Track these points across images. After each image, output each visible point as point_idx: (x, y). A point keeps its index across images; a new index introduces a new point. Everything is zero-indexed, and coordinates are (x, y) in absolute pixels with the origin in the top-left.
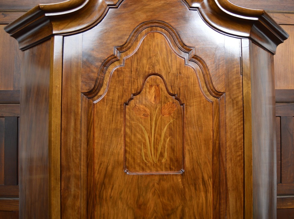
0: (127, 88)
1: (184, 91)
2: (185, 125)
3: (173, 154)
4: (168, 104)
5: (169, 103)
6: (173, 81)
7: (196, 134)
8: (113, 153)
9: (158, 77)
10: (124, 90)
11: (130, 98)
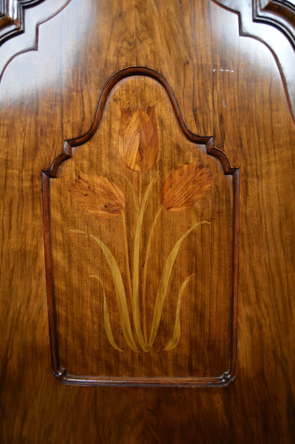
0: (48, 122)
1: (238, 127)
2: (238, 240)
3: (198, 327)
4: (185, 170)
5: (186, 166)
6: (201, 92)
7: (273, 268)
8: (20, 324)
9: (150, 81)
10: (39, 129)
11: (58, 153)
